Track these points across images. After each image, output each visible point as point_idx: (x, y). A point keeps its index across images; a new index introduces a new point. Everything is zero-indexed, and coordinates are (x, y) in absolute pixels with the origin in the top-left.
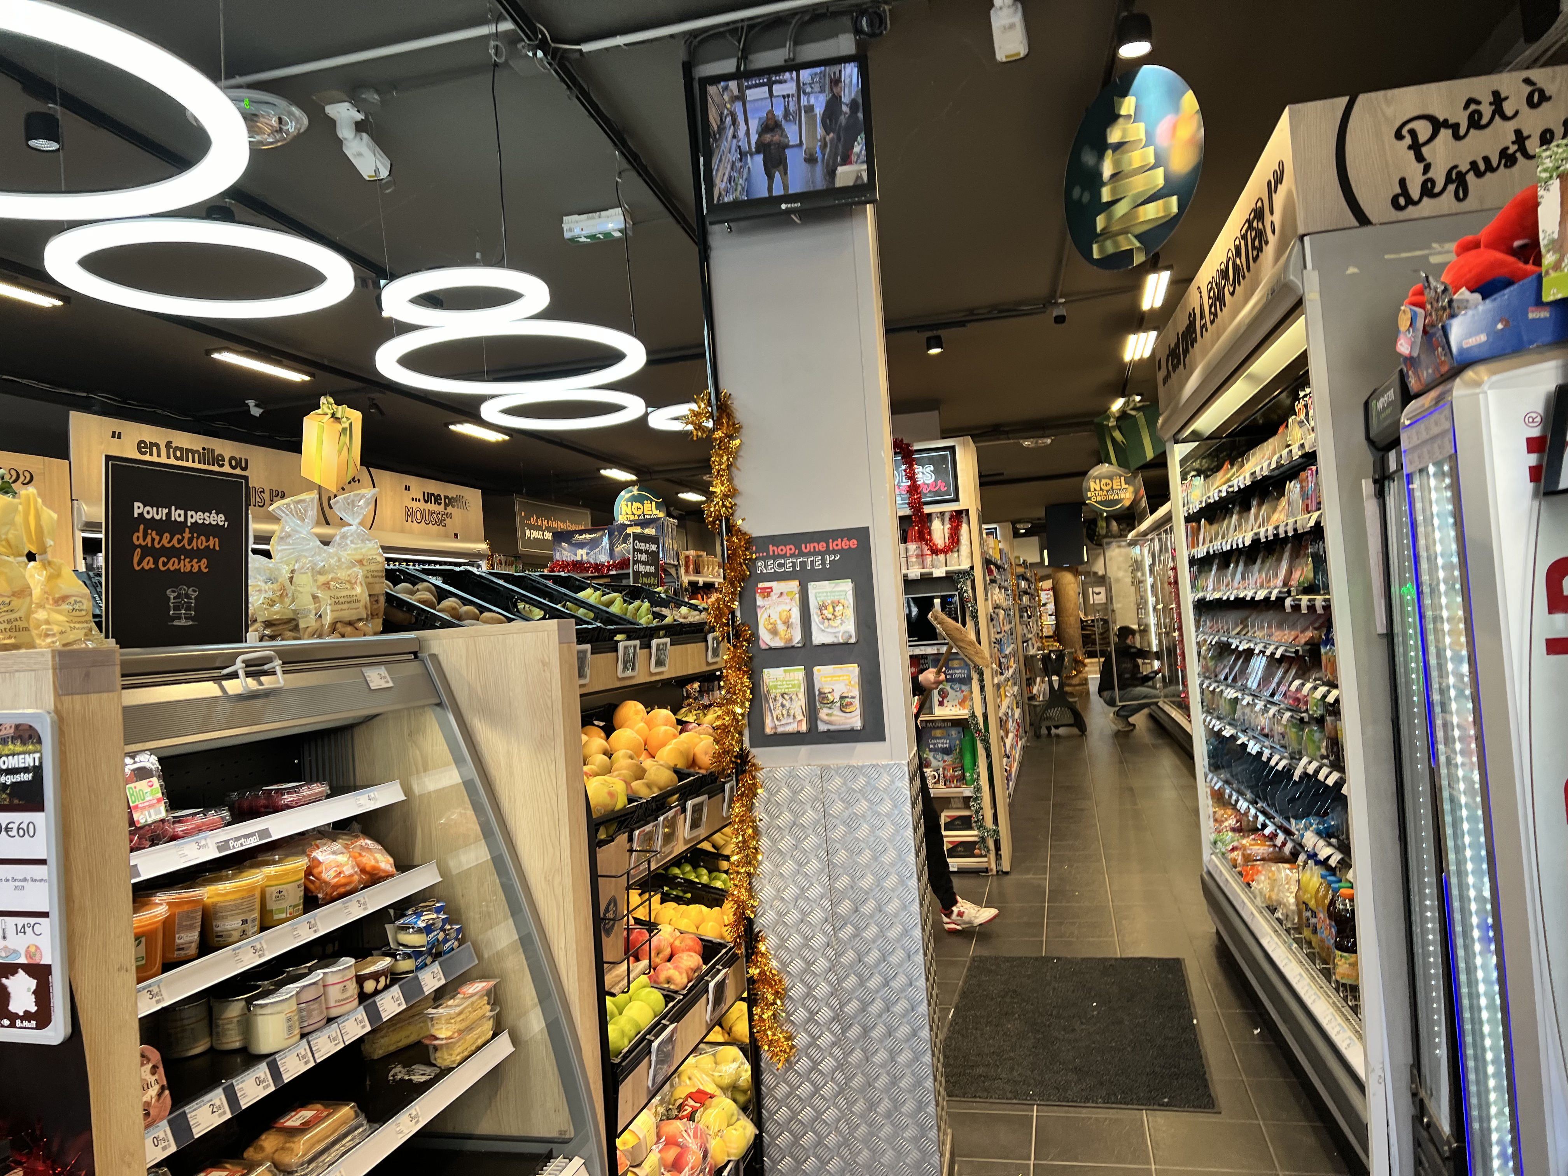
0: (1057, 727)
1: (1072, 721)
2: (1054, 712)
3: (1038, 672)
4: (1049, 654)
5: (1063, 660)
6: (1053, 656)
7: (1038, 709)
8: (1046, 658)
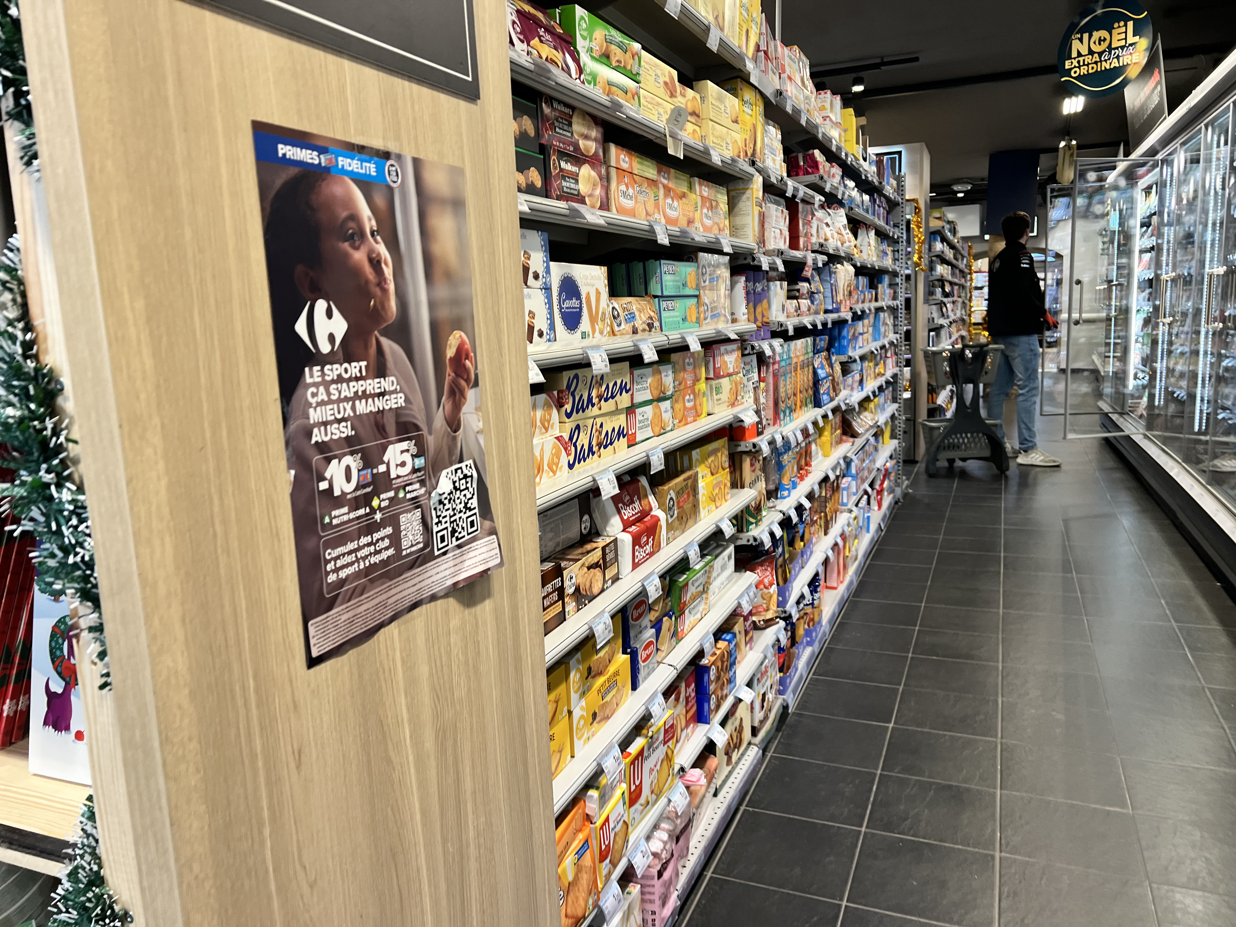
0: (964, 460)
1: (987, 453)
2: (964, 439)
3: (941, 376)
4: (963, 350)
5: (984, 360)
6: (968, 354)
7: (936, 433)
8: (956, 357)
